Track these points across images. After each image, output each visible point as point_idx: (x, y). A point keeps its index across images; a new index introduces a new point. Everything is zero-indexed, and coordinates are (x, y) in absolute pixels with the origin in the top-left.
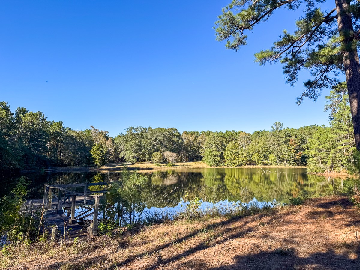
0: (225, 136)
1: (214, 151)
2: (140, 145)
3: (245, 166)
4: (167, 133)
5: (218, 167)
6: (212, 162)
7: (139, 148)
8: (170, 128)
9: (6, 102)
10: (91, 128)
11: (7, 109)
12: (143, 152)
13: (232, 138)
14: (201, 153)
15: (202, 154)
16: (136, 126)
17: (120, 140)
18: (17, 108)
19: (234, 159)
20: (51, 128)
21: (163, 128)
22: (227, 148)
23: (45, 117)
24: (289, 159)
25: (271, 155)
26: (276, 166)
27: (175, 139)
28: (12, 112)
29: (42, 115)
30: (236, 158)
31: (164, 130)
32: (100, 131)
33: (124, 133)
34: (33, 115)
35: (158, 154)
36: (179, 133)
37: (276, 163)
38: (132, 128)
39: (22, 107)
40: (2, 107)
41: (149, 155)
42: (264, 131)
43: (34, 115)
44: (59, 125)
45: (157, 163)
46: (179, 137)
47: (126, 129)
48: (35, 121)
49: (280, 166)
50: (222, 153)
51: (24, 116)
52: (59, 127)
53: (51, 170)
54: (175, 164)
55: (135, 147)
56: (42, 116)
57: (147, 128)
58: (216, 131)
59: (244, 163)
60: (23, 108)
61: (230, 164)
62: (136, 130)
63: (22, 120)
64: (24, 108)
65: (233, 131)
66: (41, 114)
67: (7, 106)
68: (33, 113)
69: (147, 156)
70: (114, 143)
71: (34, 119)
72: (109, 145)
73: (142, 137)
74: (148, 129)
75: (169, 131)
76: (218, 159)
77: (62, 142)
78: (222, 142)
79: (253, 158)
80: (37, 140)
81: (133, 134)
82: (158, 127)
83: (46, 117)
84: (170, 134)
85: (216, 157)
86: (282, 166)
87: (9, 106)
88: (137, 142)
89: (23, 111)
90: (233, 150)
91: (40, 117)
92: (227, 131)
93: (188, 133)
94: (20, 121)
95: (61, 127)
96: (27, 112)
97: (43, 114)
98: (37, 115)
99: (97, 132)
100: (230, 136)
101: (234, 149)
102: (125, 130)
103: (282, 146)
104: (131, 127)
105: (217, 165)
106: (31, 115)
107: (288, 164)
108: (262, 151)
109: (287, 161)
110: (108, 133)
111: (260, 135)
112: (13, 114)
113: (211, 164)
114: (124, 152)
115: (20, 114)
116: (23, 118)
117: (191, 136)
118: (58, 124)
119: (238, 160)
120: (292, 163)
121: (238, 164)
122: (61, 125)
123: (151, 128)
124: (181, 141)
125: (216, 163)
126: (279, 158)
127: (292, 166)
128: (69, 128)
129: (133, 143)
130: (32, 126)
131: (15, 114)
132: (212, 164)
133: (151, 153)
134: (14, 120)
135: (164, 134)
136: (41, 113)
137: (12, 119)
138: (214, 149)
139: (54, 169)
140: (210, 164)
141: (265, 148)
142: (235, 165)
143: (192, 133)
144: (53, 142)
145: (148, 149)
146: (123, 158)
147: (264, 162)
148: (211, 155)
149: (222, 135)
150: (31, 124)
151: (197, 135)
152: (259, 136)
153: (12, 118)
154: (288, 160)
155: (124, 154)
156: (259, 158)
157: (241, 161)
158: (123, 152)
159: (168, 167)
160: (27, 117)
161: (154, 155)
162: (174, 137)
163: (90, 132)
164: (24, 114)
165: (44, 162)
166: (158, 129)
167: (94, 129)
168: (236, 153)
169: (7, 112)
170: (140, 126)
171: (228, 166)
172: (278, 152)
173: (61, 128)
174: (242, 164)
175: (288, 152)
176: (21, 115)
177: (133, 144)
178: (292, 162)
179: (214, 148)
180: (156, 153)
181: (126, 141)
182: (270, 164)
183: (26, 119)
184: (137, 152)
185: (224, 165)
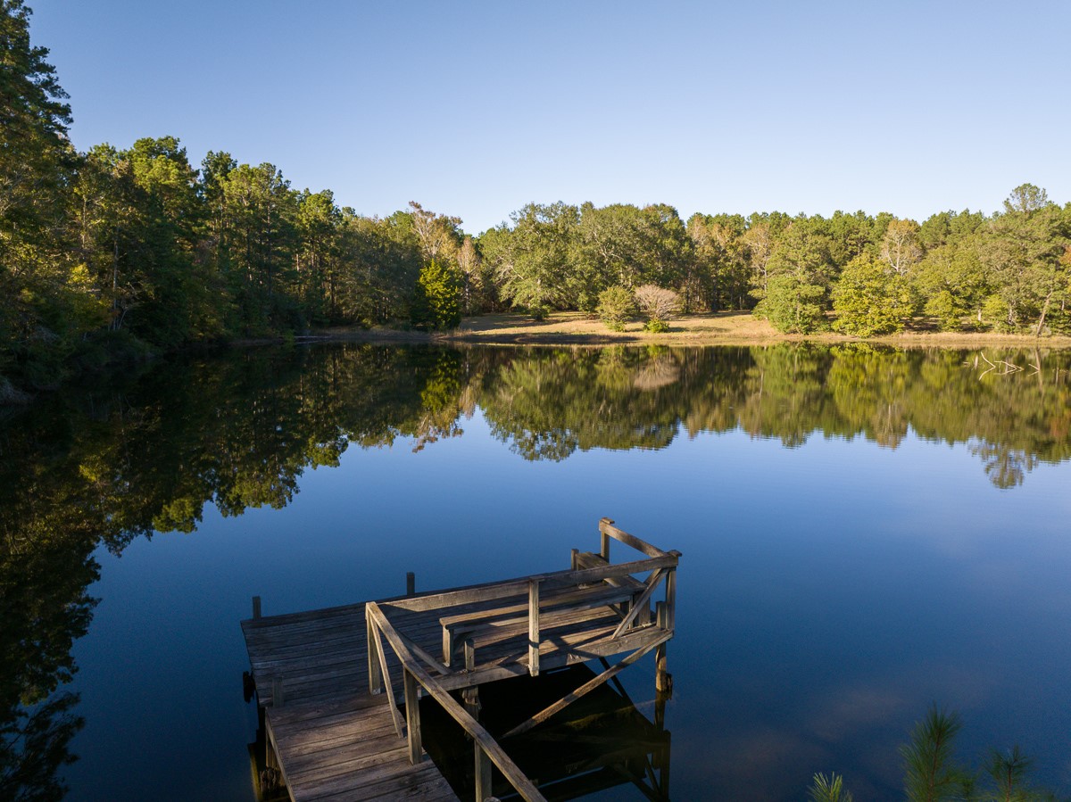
0: (831, 231)
1: (799, 283)
2: (560, 264)
3: (900, 335)
4: (643, 221)
5: (811, 338)
6: (790, 320)
7: (557, 271)
8: (651, 204)
9: (175, 138)
10: (412, 210)
11: (180, 158)
12: (570, 286)
13: (853, 236)
14: (755, 287)
15: (755, 293)
16: (547, 202)
17: (501, 248)
18: (206, 155)
19: (866, 311)
20: (301, 213)
21: (630, 207)
22: (843, 274)
23: (283, 180)
24: (1053, 313)
25: (992, 298)
26: (1005, 336)
27: (669, 243)
28: (194, 168)
29: (276, 175)
30: (873, 309)
31: (632, 214)
32: (437, 217)
33: (512, 225)
34: (249, 174)
35: (619, 295)
36: (681, 222)
37: (1006, 326)
38: (534, 208)
39: (219, 152)
40: (165, 154)
41: (587, 294)
42: (966, 212)
43: (253, 176)
44: (324, 202)
45: (614, 323)
46: (680, 235)
47: (518, 214)
48: (258, 193)
49: (1020, 336)
50: (828, 291)
51: (227, 179)
52: (324, 210)
53: (311, 339)
54: (673, 324)
55: (544, 271)
56: (275, 177)
57: (580, 207)
58: (802, 214)
59: (899, 325)
60: (222, 153)
61: (852, 325)
62: (546, 213)
63: (223, 191)
64: (225, 152)
65: (860, 213)
66: (273, 172)
67: (179, 151)
68: (251, 167)
69: (583, 298)
70: (481, 256)
71: (253, 187)
72: (465, 260)
73: (565, 237)
74: (583, 211)
75: (648, 217)
76: (813, 309)
77: (334, 253)
78: (825, 253)
79: (930, 308)
80: (267, 251)
81: (537, 228)
82: (614, 202)
83: (287, 181)
84: (653, 225)
85: (805, 304)
86: (1025, 337)
87: (185, 149)
88: (552, 253)
89: (221, 164)
90: (865, 283)
91: (271, 180)
92: (838, 214)
93: (708, 220)
94: (216, 193)
95: (329, 208)
96: (235, 165)
97: (277, 172)
98: (261, 175)
99: (429, 220)
100: (850, 232)
101: (869, 280)
102: (513, 216)
103: (1034, 267)
104: (533, 205)
105: (808, 331)
106: (247, 176)
107: (1048, 330)
108: (963, 284)
109: (1045, 320)
110: (460, 222)
111: (952, 228)
112: (197, 173)
113: (788, 327)
114: (512, 283)
115: (216, 172)
116: (224, 185)
117: (720, 231)
118: (321, 200)
119: (881, 314)
120: (1062, 326)
121: (877, 326)
122: (329, 202)
123: (591, 205)
124: (686, 248)
125: (806, 324)
126: (1019, 309)
127: (1064, 338)
128: (350, 210)
129: (539, 257)
130: (249, 208)
131: (201, 172)
132: (792, 328)
133: (595, 290)
134: (200, 192)
135: (634, 229)
136: (271, 168)
137: (197, 187)
138: (801, 277)
139: (319, 334)
140: (785, 324)
141: (975, 276)
142: (869, 330)
143: (723, 221)
144: (309, 255)
145: (586, 276)
146: (509, 301)
147: (966, 321)
148: (789, 296)
149: (822, 228)
150: (246, 203)
151: (735, 225)
152: (949, 232)
153: (195, 184)
154: (1049, 317)
155: (513, 290)
156: (949, 308)
157: (889, 320)
158: (509, 283)
159: (651, 334)
160: (234, 183)
161: (605, 296)
162: (666, 234)
163: (410, 219)
164: (225, 172)
165: (289, 316)
166: (612, 208)
167: (422, 212)
168: (876, 291)
169: (179, 169)
170: (561, 202)
171: (843, 334)
172: (1018, 290)
173: (330, 211)
174: (892, 329)
175: (1055, 290)
176: (217, 176)
177: (539, 260)
178: (1065, 323)
179: (800, 274)
180: (610, 290)
181: (518, 249)
182: (985, 329)
183: (232, 187)
184: (550, 286)
185: (832, 330)
